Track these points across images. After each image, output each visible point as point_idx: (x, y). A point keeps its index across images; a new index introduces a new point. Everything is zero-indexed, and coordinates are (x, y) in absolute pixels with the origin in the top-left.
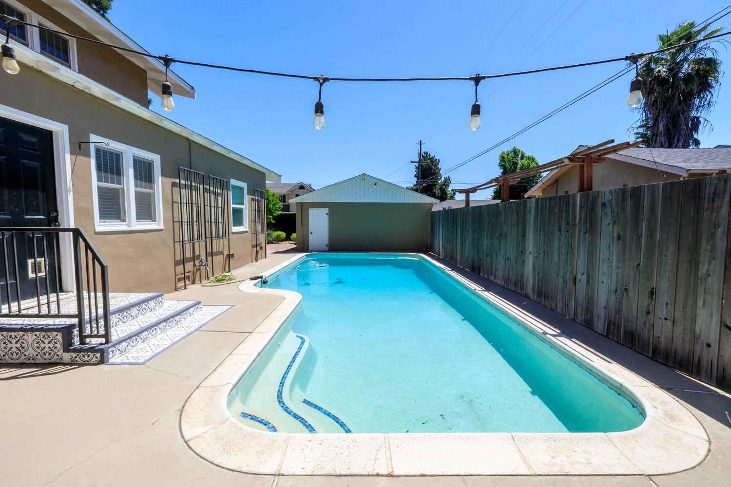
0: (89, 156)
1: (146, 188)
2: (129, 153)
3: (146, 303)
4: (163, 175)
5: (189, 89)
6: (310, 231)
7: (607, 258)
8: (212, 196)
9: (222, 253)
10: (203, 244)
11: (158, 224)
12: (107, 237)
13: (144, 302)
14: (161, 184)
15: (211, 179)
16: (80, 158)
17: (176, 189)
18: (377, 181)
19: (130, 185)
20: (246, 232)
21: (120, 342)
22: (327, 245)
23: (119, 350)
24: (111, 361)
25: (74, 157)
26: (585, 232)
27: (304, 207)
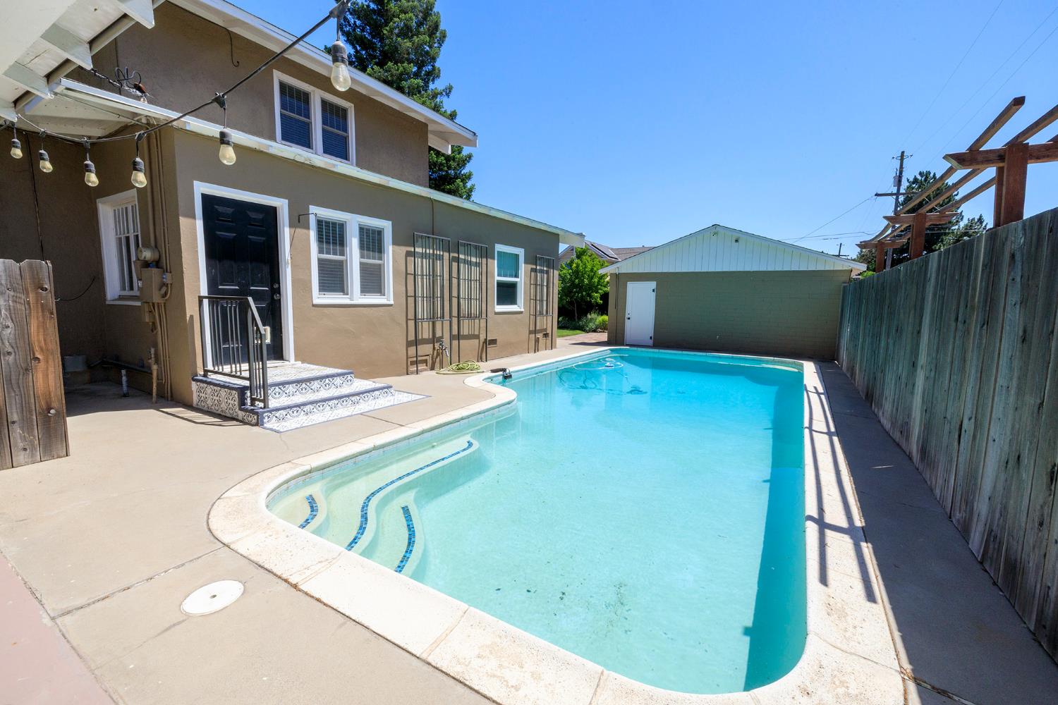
0: (308, 228)
1: (374, 258)
2: (353, 222)
3: (331, 379)
4: (395, 243)
5: (469, 136)
6: (627, 316)
7: (1005, 384)
8: (462, 265)
9: (477, 337)
10: (447, 324)
11: (387, 299)
12: (326, 310)
13: (327, 377)
14: (391, 255)
15: (461, 246)
16: (300, 231)
17: (411, 259)
18: (740, 235)
19: (354, 255)
20: (521, 312)
21: (277, 410)
22: (651, 338)
23: (276, 417)
24: (265, 425)
25: (293, 230)
26: (982, 323)
27: (621, 280)
